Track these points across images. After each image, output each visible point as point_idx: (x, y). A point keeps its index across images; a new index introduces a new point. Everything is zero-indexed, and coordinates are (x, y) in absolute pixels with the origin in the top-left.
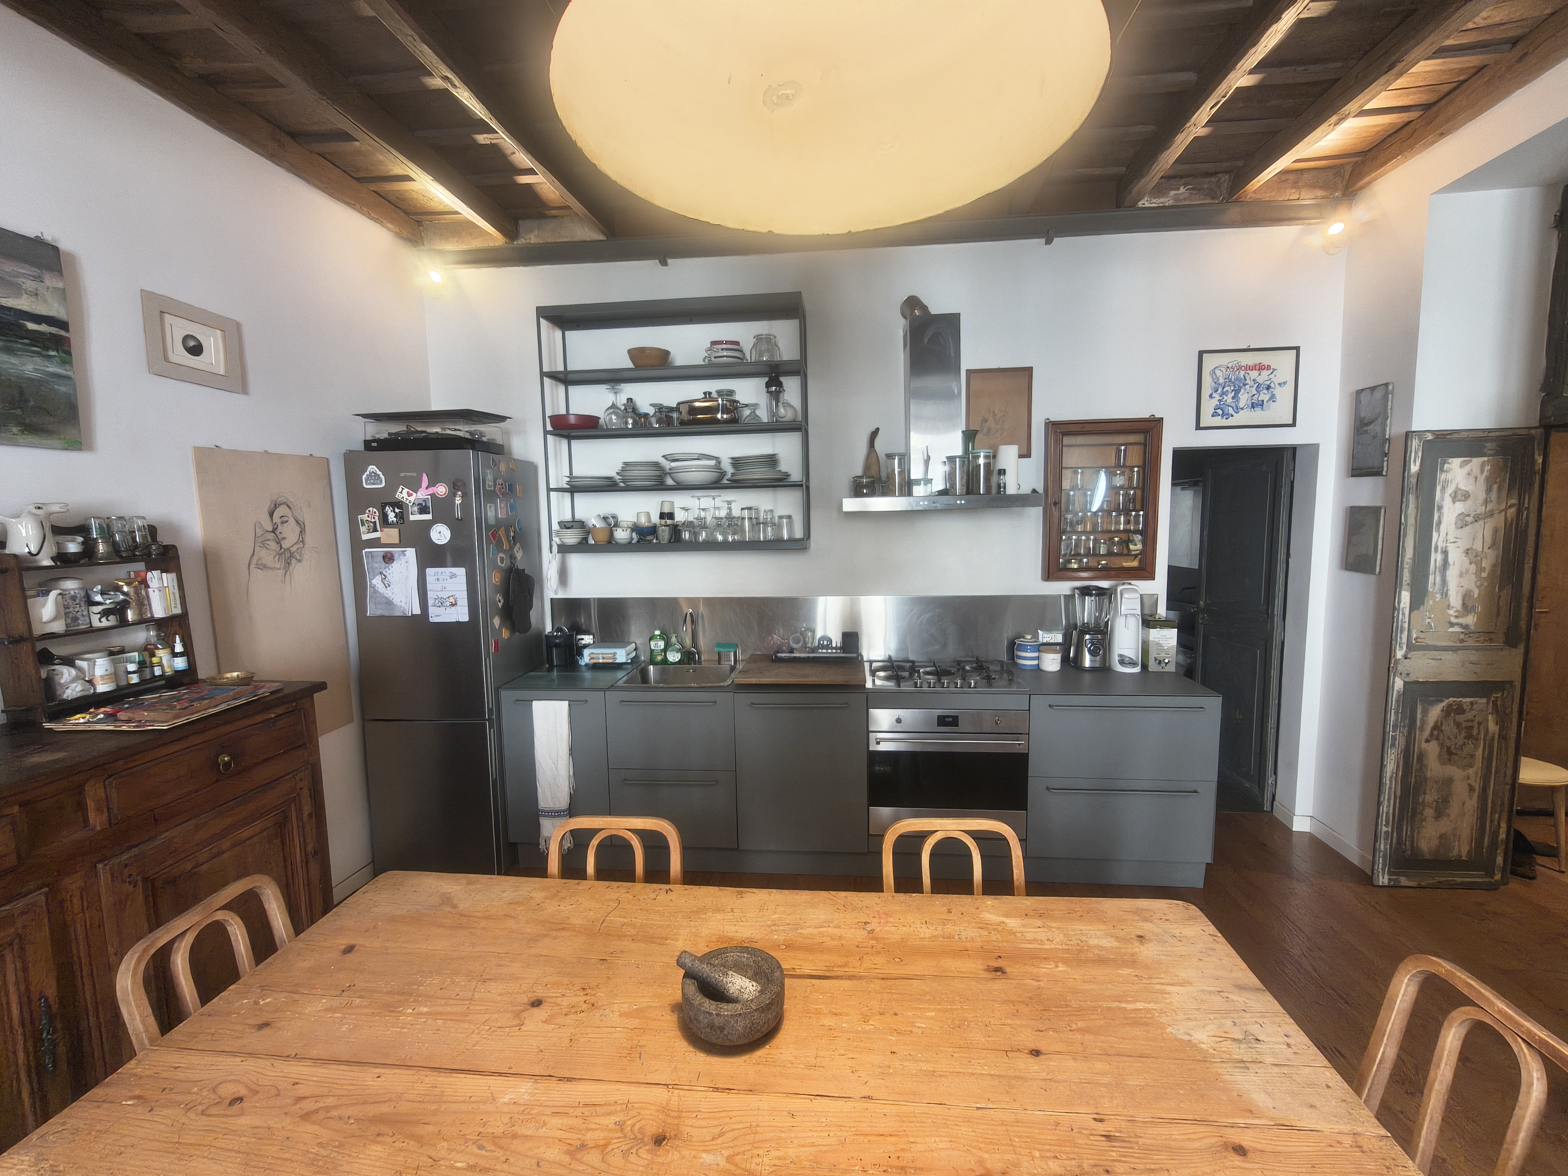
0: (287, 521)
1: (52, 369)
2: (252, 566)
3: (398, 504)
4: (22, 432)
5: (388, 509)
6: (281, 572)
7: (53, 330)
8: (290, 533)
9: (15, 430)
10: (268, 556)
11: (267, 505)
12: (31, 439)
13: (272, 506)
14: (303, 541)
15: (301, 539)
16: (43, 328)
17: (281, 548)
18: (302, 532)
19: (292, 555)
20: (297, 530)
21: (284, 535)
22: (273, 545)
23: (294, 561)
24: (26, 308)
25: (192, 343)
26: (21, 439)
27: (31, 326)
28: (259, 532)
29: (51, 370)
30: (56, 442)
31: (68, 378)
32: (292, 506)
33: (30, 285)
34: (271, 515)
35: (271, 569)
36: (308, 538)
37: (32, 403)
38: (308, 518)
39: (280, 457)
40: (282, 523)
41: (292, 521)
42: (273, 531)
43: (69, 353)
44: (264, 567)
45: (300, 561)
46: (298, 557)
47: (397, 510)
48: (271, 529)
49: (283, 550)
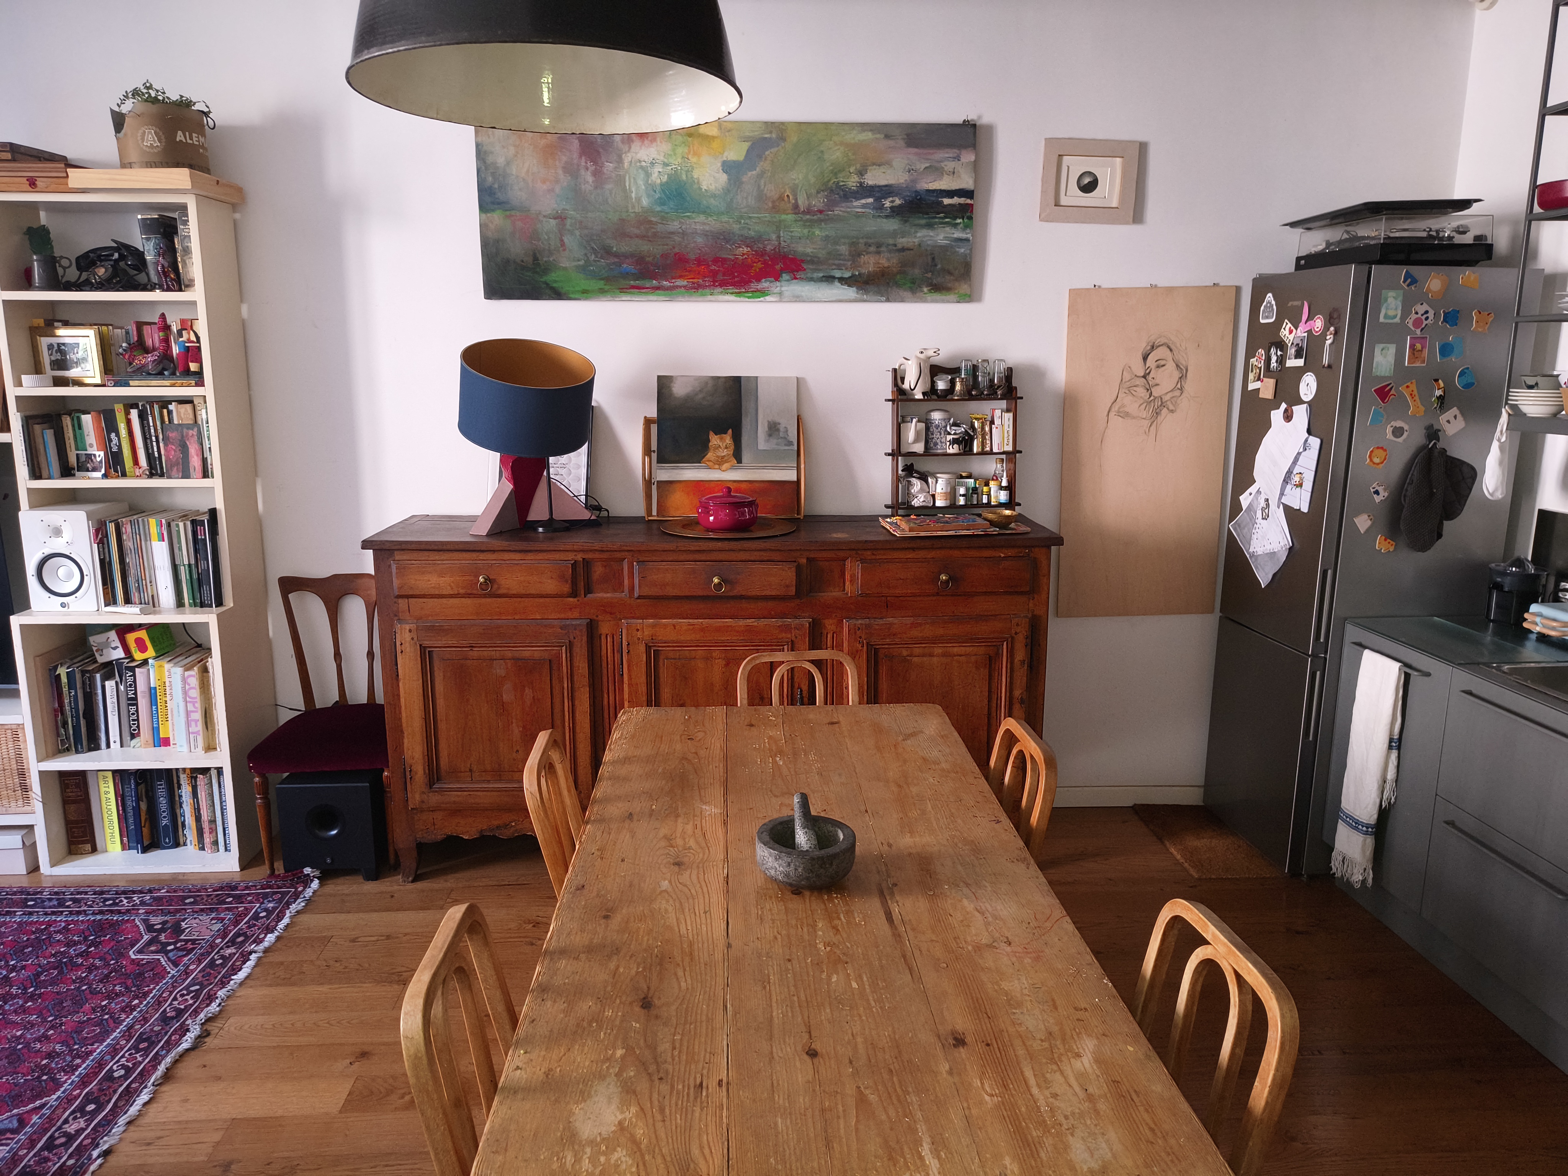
0: (1163, 366)
1: (958, 234)
2: (1112, 414)
3: (1281, 345)
4: (930, 291)
5: (1273, 351)
6: (1146, 423)
7: (962, 200)
8: (1166, 380)
9: (925, 290)
10: (1131, 405)
11: (1143, 346)
12: (937, 296)
13: (1149, 348)
14: (1181, 389)
15: (1179, 386)
16: (956, 200)
17: (1151, 395)
18: (1182, 378)
19: (1163, 405)
20: (1177, 375)
21: (1157, 381)
22: (1142, 392)
23: (1165, 411)
24: (943, 187)
25: (1087, 180)
26: (929, 297)
27: (947, 201)
28: (1127, 376)
29: (955, 236)
30: (952, 297)
31: (967, 240)
32: (1172, 347)
33: (949, 165)
34: (1145, 358)
35: (1134, 418)
36: (1190, 386)
37: (939, 266)
38: (1194, 361)
39: (1170, 290)
40: (1158, 367)
41: (1171, 366)
42: (1144, 377)
43: (970, 218)
44: (1124, 415)
45: (1172, 411)
46: (1171, 407)
47: (1279, 353)
48: (1142, 374)
49: (1152, 398)
